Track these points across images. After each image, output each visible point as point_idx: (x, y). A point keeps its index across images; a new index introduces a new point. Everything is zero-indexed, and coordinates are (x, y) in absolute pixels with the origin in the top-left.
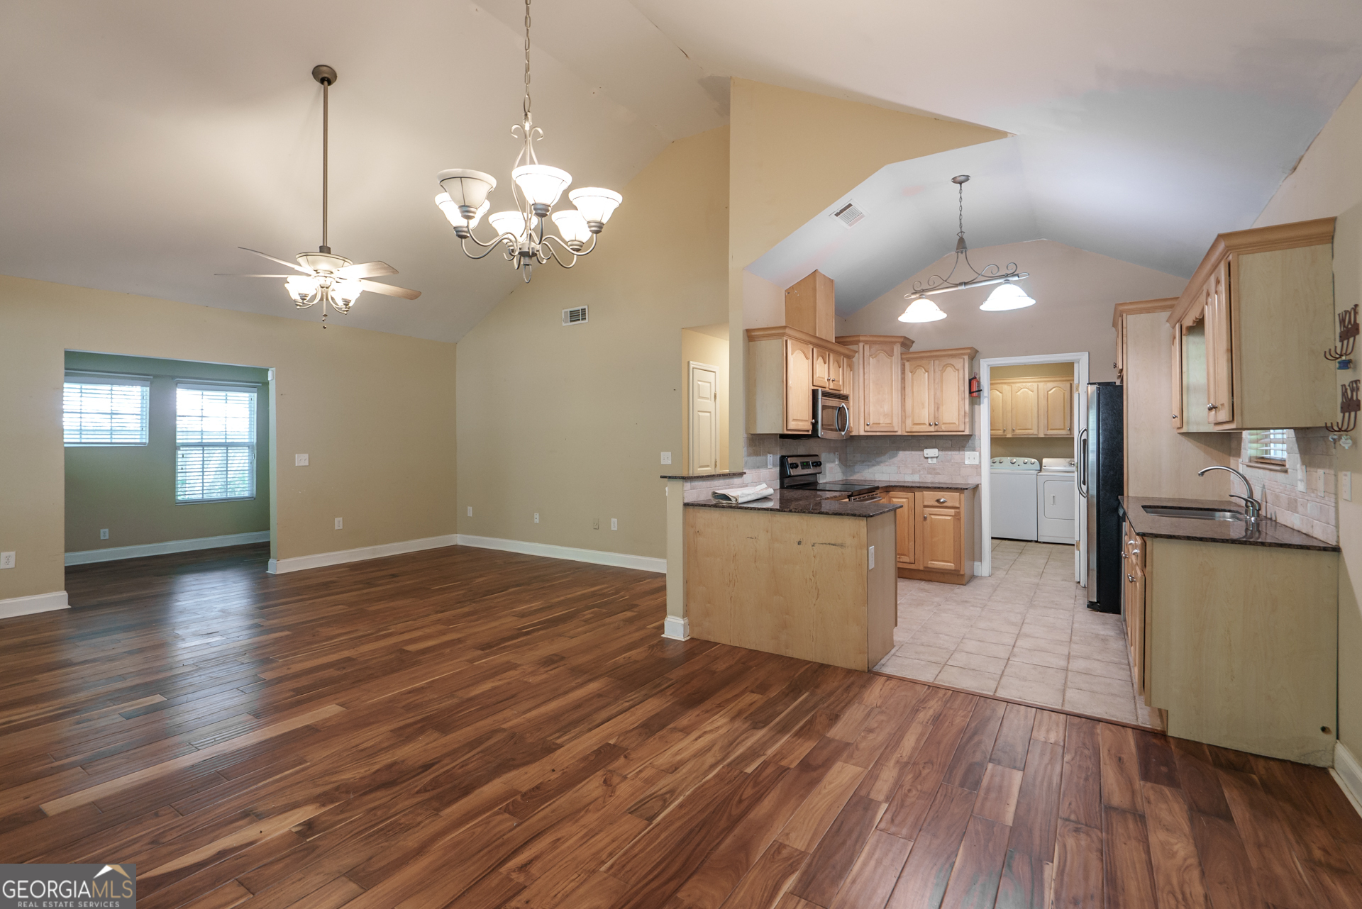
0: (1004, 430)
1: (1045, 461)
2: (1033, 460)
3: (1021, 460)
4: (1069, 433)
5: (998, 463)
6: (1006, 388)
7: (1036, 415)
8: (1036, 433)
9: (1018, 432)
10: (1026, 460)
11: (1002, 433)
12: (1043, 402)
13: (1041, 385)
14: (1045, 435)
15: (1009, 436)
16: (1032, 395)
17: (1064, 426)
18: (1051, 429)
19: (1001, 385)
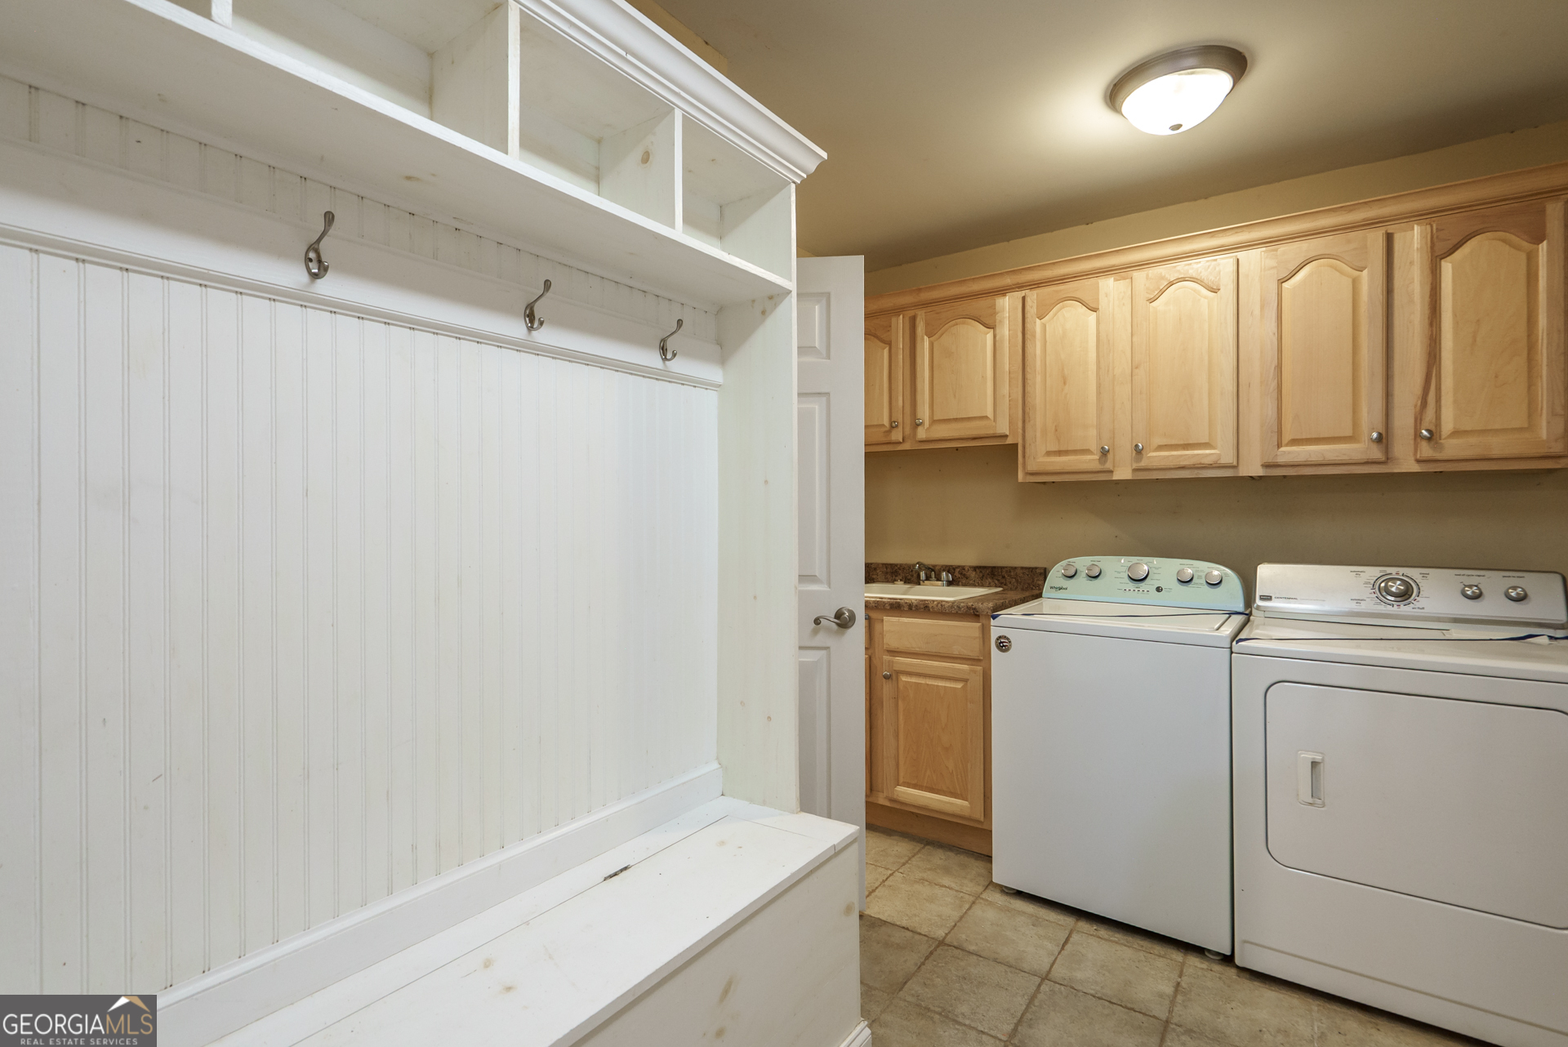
0: (1104, 453)
1: (1266, 572)
2: (1217, 571)
3: (1166, 569)
4: (1376, 453)
5: (1081, 580)
6: (1110, 288)
7: (1230, 387)
8: (1228, 458)
9: (1155, 457)
10: (1190, 567)
11: (1096, 466)
12: (1259, 330)
13: (1253, 259)
14: (1266, 466)
15: (1123, 473)
16: (1215, 310)
17: (1355, 424)
18: (1295, 442)
19: (1088, 283)
